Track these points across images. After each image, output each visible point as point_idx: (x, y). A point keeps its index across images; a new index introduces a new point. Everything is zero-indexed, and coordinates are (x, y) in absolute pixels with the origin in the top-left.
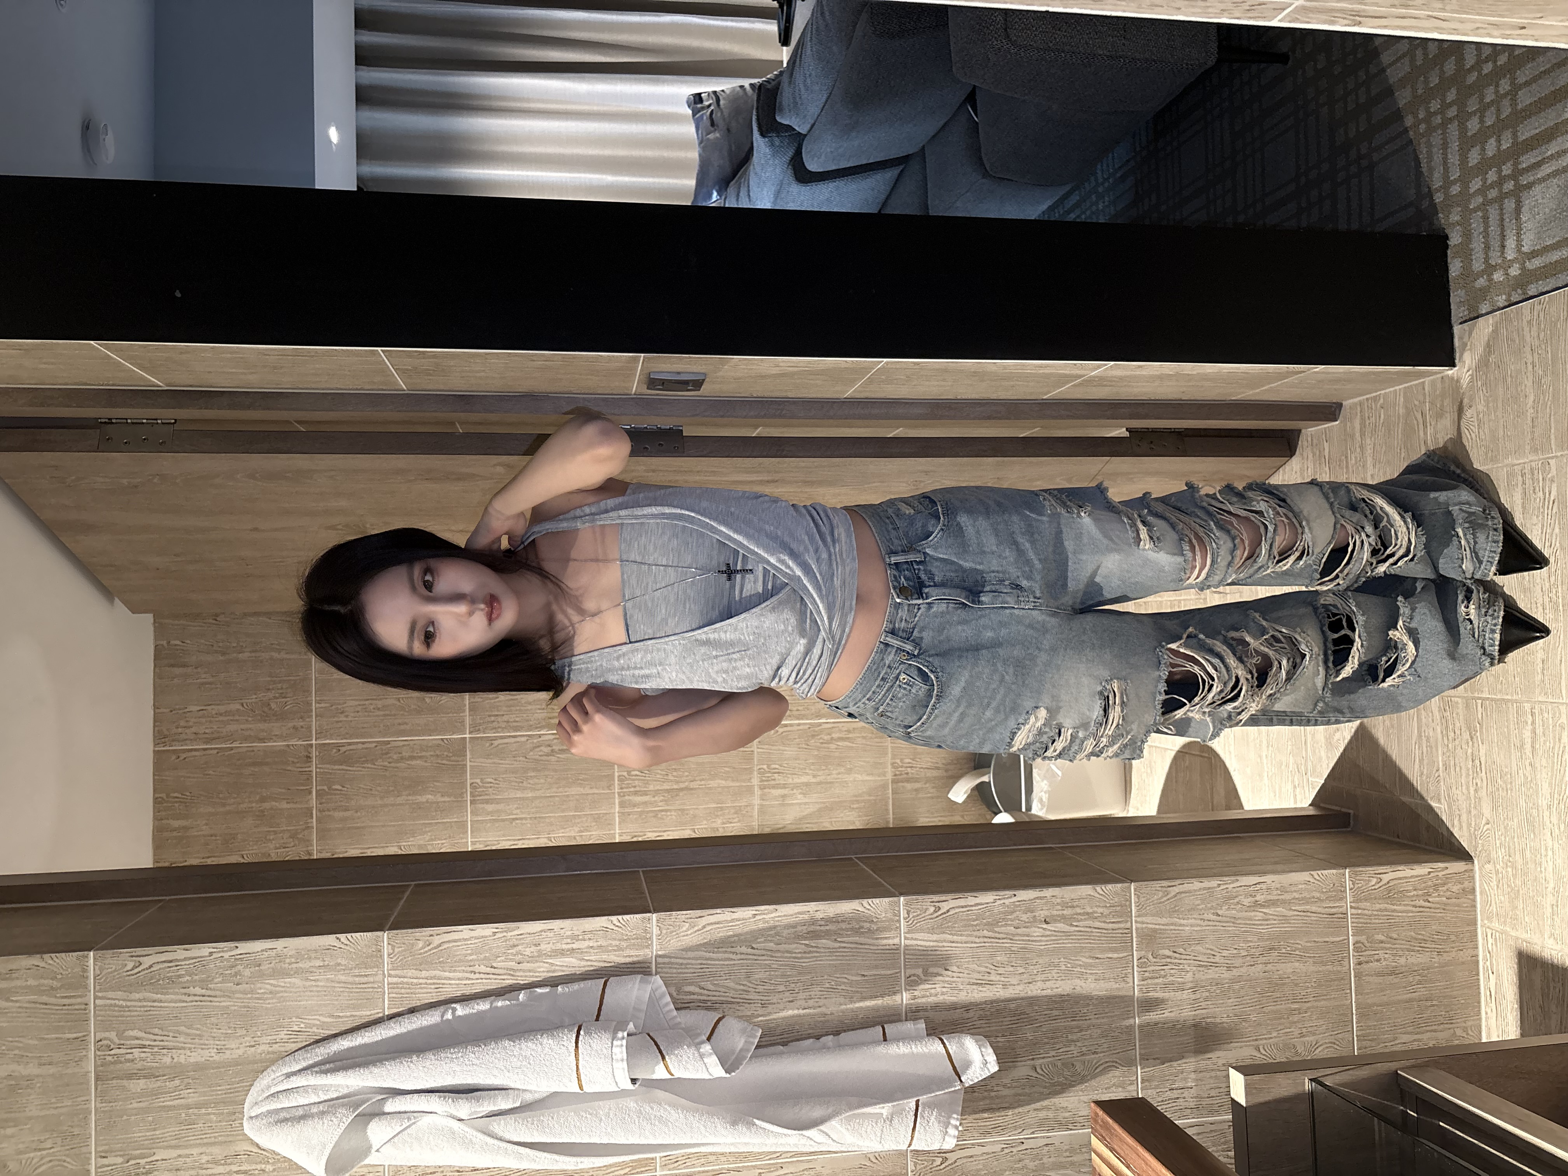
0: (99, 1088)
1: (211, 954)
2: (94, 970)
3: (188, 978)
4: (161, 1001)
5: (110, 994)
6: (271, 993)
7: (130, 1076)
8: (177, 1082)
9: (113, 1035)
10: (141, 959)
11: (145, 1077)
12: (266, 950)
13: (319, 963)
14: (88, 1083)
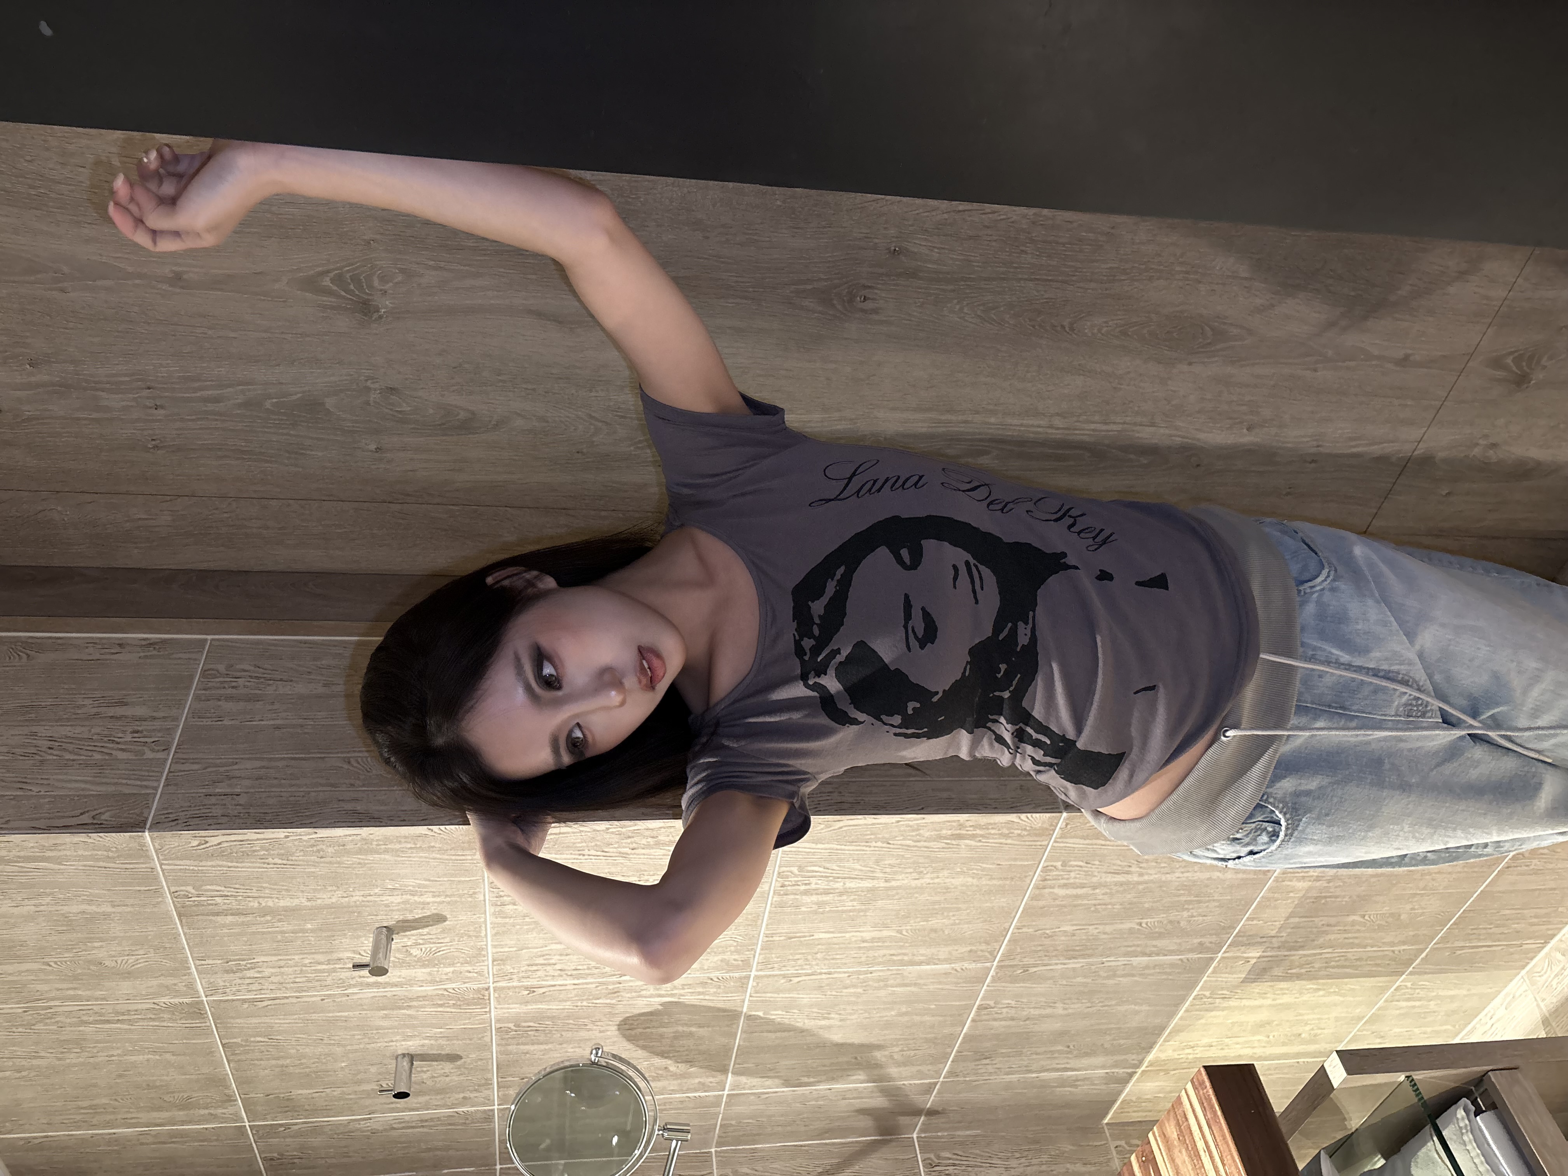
0: (184, 921)
1: (287, 837)
2: (154, 846)
3: (262, 853)
4: (237, 867)
5: (178, 862)
6: (359, 863)
7: (217, 914)
8: (269, 918)
9: (190, 889)
10: (207, 839)
11: (232, 914)
12: (350, 836)
13: (409, 846)
14: (171, 917)
